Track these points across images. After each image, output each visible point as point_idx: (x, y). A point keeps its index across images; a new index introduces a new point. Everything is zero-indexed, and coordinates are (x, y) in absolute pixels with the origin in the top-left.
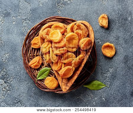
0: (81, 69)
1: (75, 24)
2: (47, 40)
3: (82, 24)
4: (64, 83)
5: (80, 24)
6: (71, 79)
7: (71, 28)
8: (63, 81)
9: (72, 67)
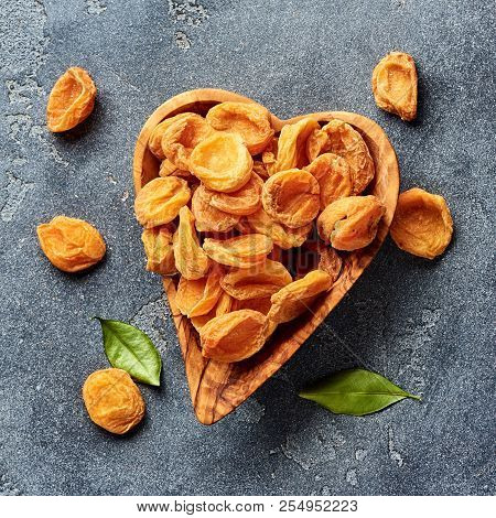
0: (303, 335)
1: (322, 123)
2: (174, 167)
3: (355, 128)
4: (209, 381)
5: (347, 127)
6: (248, 371)
7: (299, 138)
8: (207, 372)
9: (265, 318)
